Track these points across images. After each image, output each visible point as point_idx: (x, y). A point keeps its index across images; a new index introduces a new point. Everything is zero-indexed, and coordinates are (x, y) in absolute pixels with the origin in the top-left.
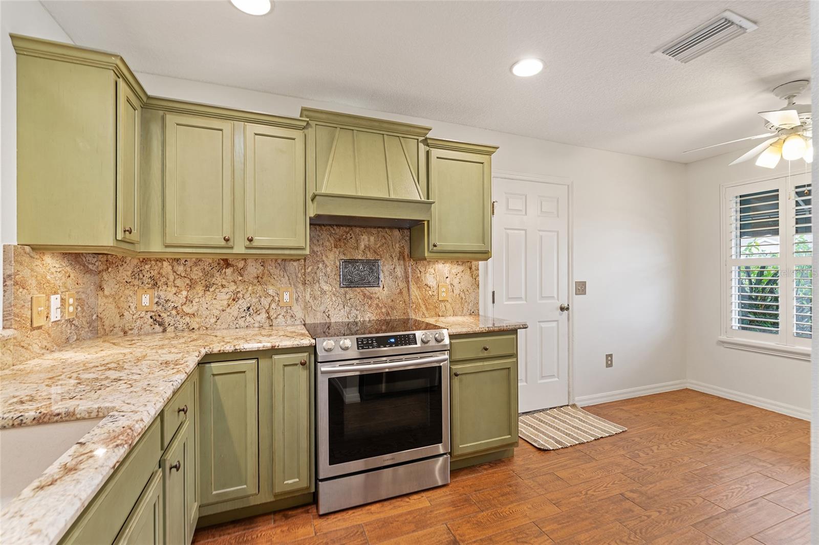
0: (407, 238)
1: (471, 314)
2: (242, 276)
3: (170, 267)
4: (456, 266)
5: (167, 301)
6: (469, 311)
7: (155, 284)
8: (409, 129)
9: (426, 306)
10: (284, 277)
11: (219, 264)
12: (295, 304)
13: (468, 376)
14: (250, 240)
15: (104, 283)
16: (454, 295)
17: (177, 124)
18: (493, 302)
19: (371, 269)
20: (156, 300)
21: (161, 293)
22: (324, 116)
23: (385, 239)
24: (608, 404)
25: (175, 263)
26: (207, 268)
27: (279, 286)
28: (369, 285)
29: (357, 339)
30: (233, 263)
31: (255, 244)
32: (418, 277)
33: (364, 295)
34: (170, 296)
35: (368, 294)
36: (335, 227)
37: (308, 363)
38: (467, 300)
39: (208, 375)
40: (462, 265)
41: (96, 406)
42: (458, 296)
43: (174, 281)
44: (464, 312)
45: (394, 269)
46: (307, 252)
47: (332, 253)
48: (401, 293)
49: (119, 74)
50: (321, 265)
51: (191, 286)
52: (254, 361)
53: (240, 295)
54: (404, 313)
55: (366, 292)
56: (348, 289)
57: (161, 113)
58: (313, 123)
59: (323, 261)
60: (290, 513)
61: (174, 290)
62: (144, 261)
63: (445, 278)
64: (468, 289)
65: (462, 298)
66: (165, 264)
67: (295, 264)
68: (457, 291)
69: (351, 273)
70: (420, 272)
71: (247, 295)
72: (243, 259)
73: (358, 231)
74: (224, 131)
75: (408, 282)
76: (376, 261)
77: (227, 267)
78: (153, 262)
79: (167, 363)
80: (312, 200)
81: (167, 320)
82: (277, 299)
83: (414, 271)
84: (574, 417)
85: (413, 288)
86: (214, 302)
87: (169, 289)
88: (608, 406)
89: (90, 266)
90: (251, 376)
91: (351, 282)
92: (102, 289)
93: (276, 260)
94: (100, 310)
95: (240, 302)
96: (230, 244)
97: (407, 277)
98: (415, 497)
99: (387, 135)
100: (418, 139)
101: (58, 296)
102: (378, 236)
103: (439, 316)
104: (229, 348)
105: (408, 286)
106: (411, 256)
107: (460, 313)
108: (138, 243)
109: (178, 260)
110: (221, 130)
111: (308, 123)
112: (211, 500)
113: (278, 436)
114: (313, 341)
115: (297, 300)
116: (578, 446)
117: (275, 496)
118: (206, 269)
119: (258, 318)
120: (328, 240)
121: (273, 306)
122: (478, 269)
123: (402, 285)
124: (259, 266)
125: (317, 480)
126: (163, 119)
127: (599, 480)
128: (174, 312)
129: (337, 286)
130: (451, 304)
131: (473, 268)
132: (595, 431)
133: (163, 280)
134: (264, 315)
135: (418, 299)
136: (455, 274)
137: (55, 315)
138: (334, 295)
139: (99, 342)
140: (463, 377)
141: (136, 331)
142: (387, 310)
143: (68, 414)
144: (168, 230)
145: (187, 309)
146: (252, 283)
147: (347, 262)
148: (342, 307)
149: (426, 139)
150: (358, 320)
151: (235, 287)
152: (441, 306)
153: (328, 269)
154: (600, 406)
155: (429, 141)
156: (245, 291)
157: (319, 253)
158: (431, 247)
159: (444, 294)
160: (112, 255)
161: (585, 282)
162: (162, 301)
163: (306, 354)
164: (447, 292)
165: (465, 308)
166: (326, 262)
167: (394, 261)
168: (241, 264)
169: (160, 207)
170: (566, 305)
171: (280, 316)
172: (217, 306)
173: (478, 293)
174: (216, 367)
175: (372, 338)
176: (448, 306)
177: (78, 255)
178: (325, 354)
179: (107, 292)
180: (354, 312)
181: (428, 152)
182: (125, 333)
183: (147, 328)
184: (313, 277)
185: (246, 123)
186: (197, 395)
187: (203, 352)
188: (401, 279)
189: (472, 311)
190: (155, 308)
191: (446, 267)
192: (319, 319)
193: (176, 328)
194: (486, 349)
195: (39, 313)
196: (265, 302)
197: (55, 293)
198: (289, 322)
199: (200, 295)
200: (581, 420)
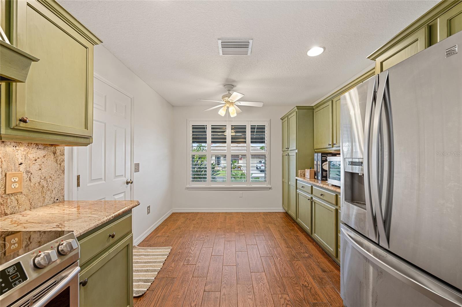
4: (35, 150)
6: (52, 199)
16: (32, 185)
18: (78, 185)
24: (149, 237)
38: (50, 187)
40: (44, 149)
42: (37, 184)
44: (46, 201)
63: (17, 165)
64: (52, 176)
65: (43, 187)
68: (35, 180)
84: (140, 255)
88: (150, 237)
116: (158, 275)
122: (63, 155)
127: (189, 291)
130: (27, 196)
131: (58, 153)
132: (159, 258)
136: (34, 159)
152: (9, 201)
154: (146, 240)
159: (15, 186)
161: (139, 164)
164: (20, 181)
165: (47, 197)
170: (129, 180)
173: (63, 178)
176: (22, 199)
189: (56, 199)
191: (19, 151)
200: (145, 255)
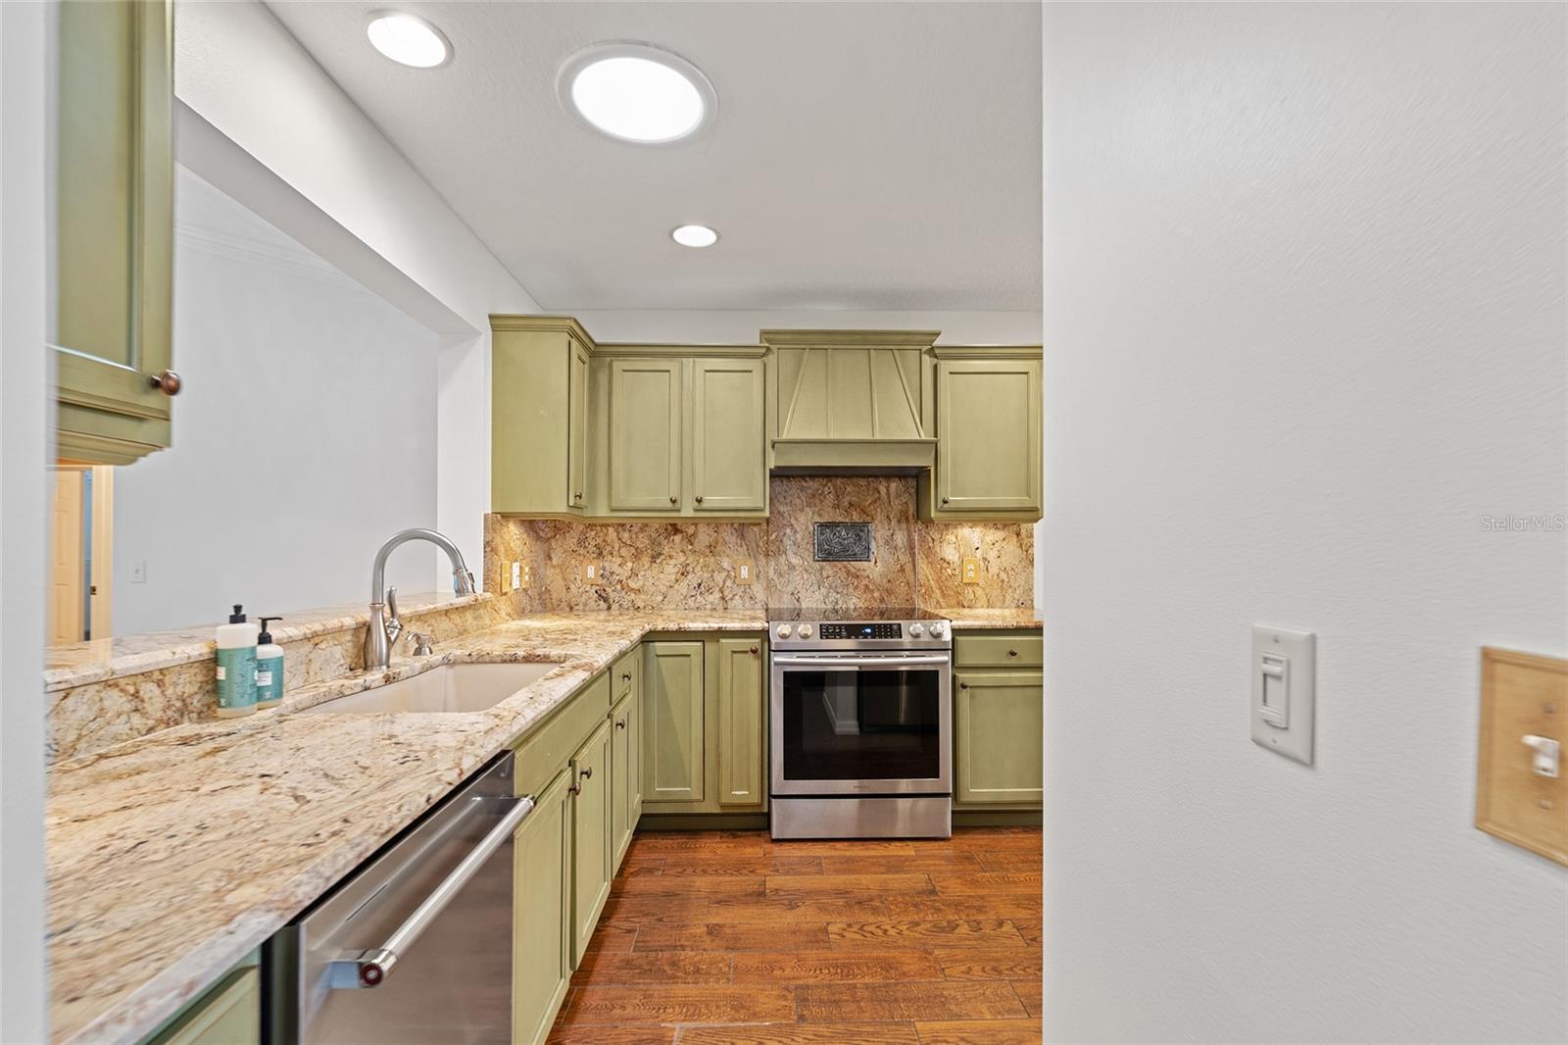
0: (913, 491)
1: (1018, 607)
2: (692, 544)
3: (615, 534)
4: (992, 531)
5: (612, 573)
6: (1015, 602)
7: (600, 554)
8: (906, 337)
9: (942, 591)
10: (741, 546)
11: (666, 530)
12: (755, 583)
13: (984, 691)
14: (699, 501)
15: (552, 551)
16: (990, 576)
17: (624, 371)
19: (858, 535)
20: (602, 571)
21: (606, 564)
22: (788, 337)
23: (879, 492)
25: (620, 529)
26: (655, 535)
27: (735, 558)
28: (855, 558)
29: (821, 625)
30: (683, 528)
31: (705, 505)
32: (930, 548)
33: (848, 573)
34: (616, 568)
35: (853, 570)
36: (808, 479)
37: (760, 650)
38: (1012, 584)
39: (652, 655)
40: (1003, 529)
41: (564, 653)
42: (995, 577)
43: (619, 550)
44: (1007, 603)
45: (892, 535)
46: (767, 514)
47: (804, 514)
48: (902, 570)
49: (573, 334)
50: (788, 531)
51: (637, 556)
52: (700, 644)
53: (690, 568)
54: (907, 600)
55: (851, 568)
56: (824, 563)
57: (608, 359)
58: (774, 348)
59: (792, 525)
60: (739, 833)
61: (619, 560)
62: (591, 526)
63: (974, 550)
64: (1014, 567)
65: (1003, 581)
66: (611, 529)
67: (755, 529)
68: (994, 570)
69: (829, 541)
70: (933, 539)
71: (698, 569)
72: (693, 524)
73: (839, 483)
74: (672, 372)
75: (913, 555)
76: (865, 524)
77: (675, 534)
78: (598, 528)
79: (614, 633)
80: (773, 447)
81: (612, 595)
82: (733, 574)
83: (923, 540)
85: (923, 566)
86: (662, 576)
87: (614, 559)
89: (541, 533)
90: (697, 660)
91: (830, 554)
92: (550, 558)
93: (732, 525)
94: (548, 582)
95: (690, 577)
96: (678, 505)
97: (912, 548)
98: (898, 844)
99: (875, 349)
100: (920, 350)
101: (518, 564)
102: (868, 489)
103: (964, 607)
104: (673, 626)
105: (914, 561)
106: (918, 516)
107: (999, 604)
108: (586, 507)
109: (623, 525)
110: (668, 371)
111: (768, 349)
112: (654, 797)
113: (725, 736)
114: (766, 625)
115: (758, 576)
117: (723, 806)
118: (653, 537)
119: (711, 598)
120: (799, 497)
121: (729, 583)
122: (1032, 536)
123: (905, 559)
124: (711, 531)
125: (771, 796)
126: (610, 366)
128: (619, 587)
129: (810, 559)
130: (984, 589)
131: (1023, 532)
133: (609, 548)
134: (718, 595)
135: (929, 581)
136: (991, 543)
137: (516, 584)
138: (806, 570)
139: (549, 615)
140: (978, 691)
141: (581, 607)
142: (881, 595)
143: (545, 656)
144: (613, 493)
145: (632, 584)
146: (703, 554)
147: (823, 526)
148: (816, 588)
149: (933, 348)
150: (839, 607)
151: (684, 558)
152: (966, 591)
153: (798, 536)
155: (937, 351)
156: (695, 563)
157: (786, 515)
158: (940, 504)
159: (971, 574)
160: (559, 521)
162: (607, 573)
163: (758, 640)
164: (977, 570)
165: (1008, 597)
166: (796, 526)
167: (893, 524)
168: (692, 530)
169: (607, 467)
171: (737, 597)
172: (664, 582)
173: (1032, 573)
174: (660, 647)
175: (840, 626)
176: (979, 592)
177: (531, 522)
178: (779, 640)
179: (554, 562)
180: (833, 596)
181: (935, 367)
182: (571, 608)
183: (592, 603)
184: (778, 547)
185: (696, 359)
186: (641, 675)
187: (647, 628)
188: (903, 550)
189: (1021, 602)
190: (600, 581)
191: (976, 533)
192: (787, 603)
193: (620, 605)
194: (1013, 654)
195: (506, 580)
196: (719, 577)
197: (516, 561)
198: (747, 605)
199: (646, 567)
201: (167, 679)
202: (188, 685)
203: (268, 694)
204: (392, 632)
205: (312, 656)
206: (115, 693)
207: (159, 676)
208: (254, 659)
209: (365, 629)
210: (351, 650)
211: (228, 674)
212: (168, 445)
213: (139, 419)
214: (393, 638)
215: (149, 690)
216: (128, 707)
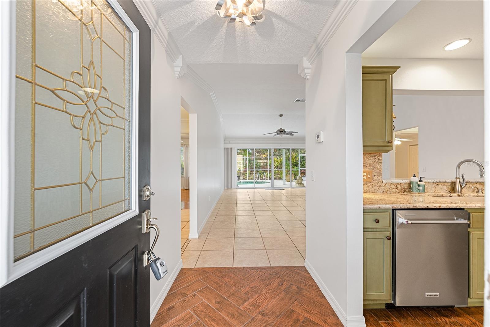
201: (401, 185)
202: (406, 186)
203: (421, 191)
204: (463, 185)
205: (436, 187)
206: (393, 185)
207: (400, 184)
208: (417, 184)
209: (454, 183)
210: (450, 187)
211: (412, 186)
212: (392, 149)
213: (388, 147)
214: (463, 187)
215: (398, 186)
216: (395, 188)
